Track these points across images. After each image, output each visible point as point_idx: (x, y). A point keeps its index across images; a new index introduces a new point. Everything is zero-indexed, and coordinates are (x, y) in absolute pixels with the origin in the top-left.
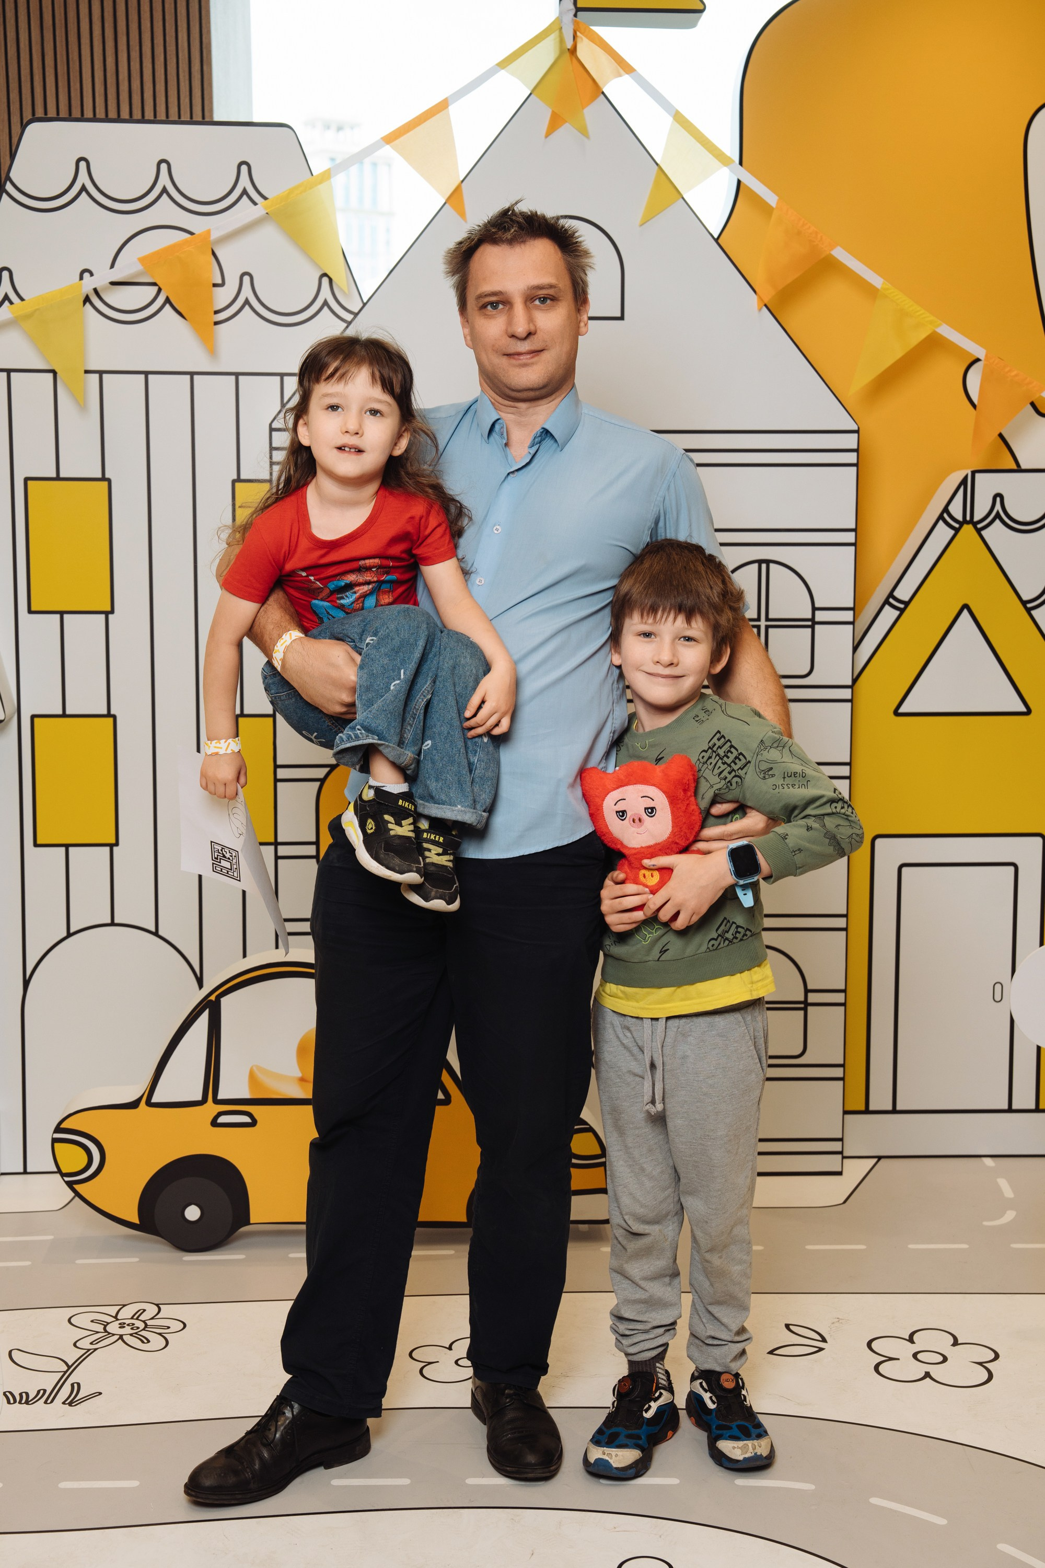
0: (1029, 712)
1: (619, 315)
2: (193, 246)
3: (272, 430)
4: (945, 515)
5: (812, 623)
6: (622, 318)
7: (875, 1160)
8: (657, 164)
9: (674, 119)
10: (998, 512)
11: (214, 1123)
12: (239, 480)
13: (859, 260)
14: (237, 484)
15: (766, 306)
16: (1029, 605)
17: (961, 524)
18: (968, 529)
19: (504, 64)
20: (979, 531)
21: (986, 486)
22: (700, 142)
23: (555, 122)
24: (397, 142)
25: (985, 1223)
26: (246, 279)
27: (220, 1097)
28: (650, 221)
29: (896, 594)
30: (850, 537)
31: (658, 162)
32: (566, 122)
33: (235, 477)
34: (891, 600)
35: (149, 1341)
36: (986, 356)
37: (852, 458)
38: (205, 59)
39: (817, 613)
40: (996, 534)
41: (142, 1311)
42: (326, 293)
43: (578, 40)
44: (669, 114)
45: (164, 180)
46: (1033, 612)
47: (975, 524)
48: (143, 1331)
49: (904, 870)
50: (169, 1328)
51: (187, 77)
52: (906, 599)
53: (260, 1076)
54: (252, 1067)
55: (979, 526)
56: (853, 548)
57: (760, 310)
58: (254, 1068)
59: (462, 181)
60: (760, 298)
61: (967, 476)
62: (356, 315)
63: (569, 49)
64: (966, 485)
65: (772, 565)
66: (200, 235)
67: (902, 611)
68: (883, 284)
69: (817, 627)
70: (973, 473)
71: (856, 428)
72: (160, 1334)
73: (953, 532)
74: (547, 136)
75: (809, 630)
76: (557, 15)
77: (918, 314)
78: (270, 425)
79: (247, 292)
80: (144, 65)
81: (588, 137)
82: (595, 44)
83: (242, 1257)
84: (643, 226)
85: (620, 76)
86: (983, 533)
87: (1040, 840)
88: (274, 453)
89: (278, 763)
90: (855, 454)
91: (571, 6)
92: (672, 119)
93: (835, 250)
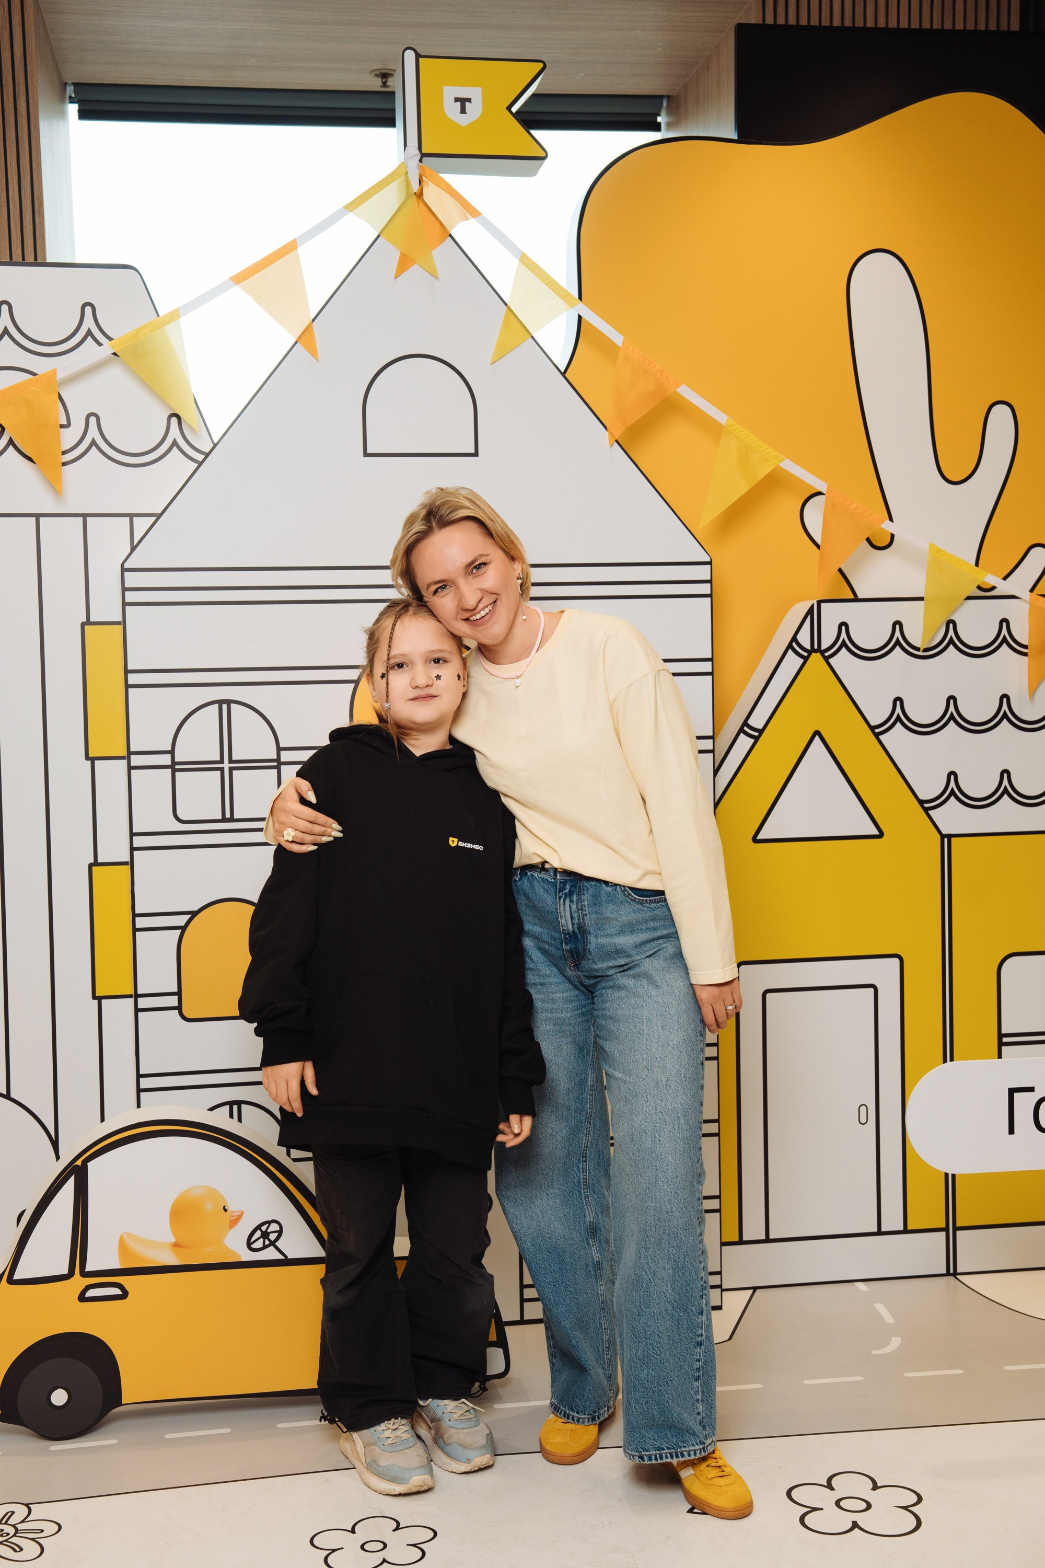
0: (881, 835)
1: (473, 451)
2: (39, 386)
3: (124, 570)
4: (794, 644)
6: (476, 454)
7: (752, 1291)
8: (506, 304)
9: (520, 261)
10: (844, 640)
11: (82, 1298)
12: (88, 622)
13: (704, 397)
14: (86, 627)
15: (616, 441)
16: (877, 731)
17: (810, 652)
18: (816, 657)
19: (351, 207)
20: (826, 659)
21: (832, 615)
22: (545, 284)
23: (404, 264)
24: (246, 282)
25: (874, 1352)
26: (93, 420)
27: (88, 1269)
28: (499, 361)
29: (750, 722)
30: (707, 666)
31: (507, 303)
32: (416, 263)
33: (85, 621)
34: (746, 728)
35: (21, 1549)
36: (828, 489)
37: (705, 589)
38: (36, 210)
40: (843, 661)
41: (10, 1513)
42: (174, 433)
43: (424, 184)
44: (516, 256)
45: (5, 321)
46: (881, 737)
47: (822, 653)
48: (14, 1538)
49: (768, 995)
50: (42, 1531)
51: (19, 228)
52: (760, 727)
53: (130, 1243)
54: (123, 1234)
55: (827, 654)
56: (709, 678)
57: (610, 444)
58: (125, 1236)
59: (313, 320)
60: (611, 435)
61: (813, 606)
62: (207, 455)
63: (415, 193)
64: (813, 615)
66: (44, 375)
67: (756, 739)
68: (727, 421)
70: (819, 603)
71: (709, 560)
72: (33, 1539)
73: (802, 660)
74: (396, 278)
76: (402, 161)
77: (762, 449)
78: (122, 565)
79: (93, 433)
81: (437, 278)
82: (443, 189)
83: (114, 1441)
84: (495, 364)
85: (465, 218)
86: (830, 660)
87: (897, 961)
88: (127, 593)
89: (137, 912)
90: (709, 585)
91: (417, 152)
92: (518, 261)
93: (680, 388)
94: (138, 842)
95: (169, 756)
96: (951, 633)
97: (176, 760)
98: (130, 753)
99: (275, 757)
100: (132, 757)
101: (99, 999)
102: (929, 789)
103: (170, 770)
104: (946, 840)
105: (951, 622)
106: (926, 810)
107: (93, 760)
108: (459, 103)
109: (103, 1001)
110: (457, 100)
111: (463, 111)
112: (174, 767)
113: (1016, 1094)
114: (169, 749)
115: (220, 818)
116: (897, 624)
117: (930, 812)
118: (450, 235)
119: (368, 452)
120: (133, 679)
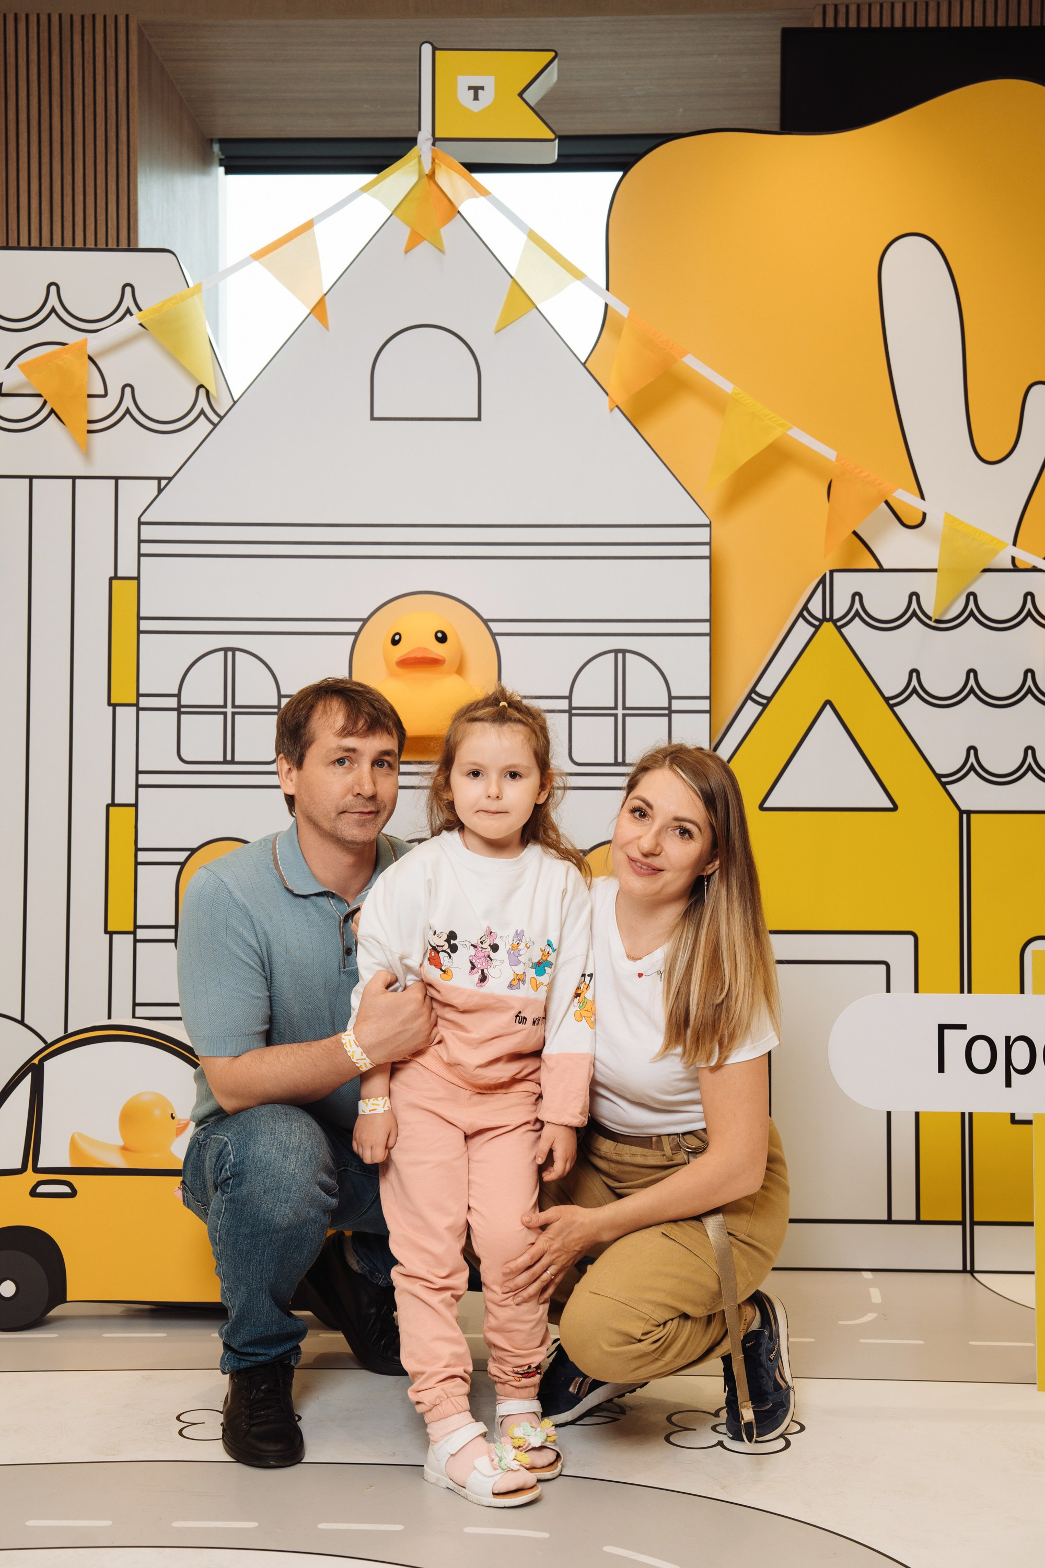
0: (895, 808)
1: (476, 416)
2: (71, 354)
3: (140, 523)
4: (805, 613)
5: (669, 712)
6: (479, 419)
8: (511, 277)
9: (528, 237)
10: (858, 610)
11: (33, 1193)
12: (116, 577)
13: (710, 366)
14: (114, 582)
15: (617, 406)
16: (891, 702)
17: (821, 622)
18: (828, 627)
19: (366, 188)
20: (839, 629)
21: (844, 585)
22: (554, 258)
23: (415, 240)
24: (265, 258)
26: (128, 390)
27: (40, 1165)
28: (504, 330)
29: (758, 689)
30: (705, 628)
31: (513, 275)
32: (425, 239)
33: (113, 575)
34: (753, 696)
36: (837, 457)
37: (704, 550)
39: (673, 701)
40: (856, 631)
43: (437, 166)
44: (525, 233)
45: (53, 301)
46: (896, 709)
47: (835, 622)
52: (769, 694)
53: (81, 1144)
54: (75, 1133)
55: (839, 624)
56: (708, 638)
57: (612, 410)
58: (76, 1135)
59: (326, 294)
60: (612, 400)
61: (825, 575)
62: (223, 417)
63: (427, 175)
64: (825, 584)
65: (627, 655)
66: (76, 344)
67: (764, 706)
68: (733, 389)
69: (673, 715)
70: (832, 572)
71: (708, 523)
73: (813, 629)
74: (406, 252)
75: (666, 719)
77: (768, 417)
78: (139, 519)
79: (128, 402)
80: (77, 233)
81: (443, 252)
82: (453, 170)
83: (56, 1336)
84: (498, 334)
85: (476, 197)
86: (843, 630)
87: (910, 938)
88: (142, 545)
89: (139, 846)
90: (708, 547)
91: (430, 136)
92: (526, 237)
93: (686, 357)
94: (143, 779)
95: (176, 699)
96: (972, 605)
97: (183, 703)
98: (139, 695)
99: (276, 704)
100: (141, 699)
101: (111, 934)
102: (947, 763)
103: (175, 713)
104: (965, 816)
105: (972, 595)
106: (944, 785)
107: (114, 706)
108: (472, 92)
109: (114, 936)
110: (470, 88)
111: (476, 98)
112: (180, 710)
113: (946, 1031)
114: (176, 692)
115: (221, 759)
116: (914, 595)
117: (948, 787)
118: (459, 212)
119: (375, 415)
120: (145, 625)
